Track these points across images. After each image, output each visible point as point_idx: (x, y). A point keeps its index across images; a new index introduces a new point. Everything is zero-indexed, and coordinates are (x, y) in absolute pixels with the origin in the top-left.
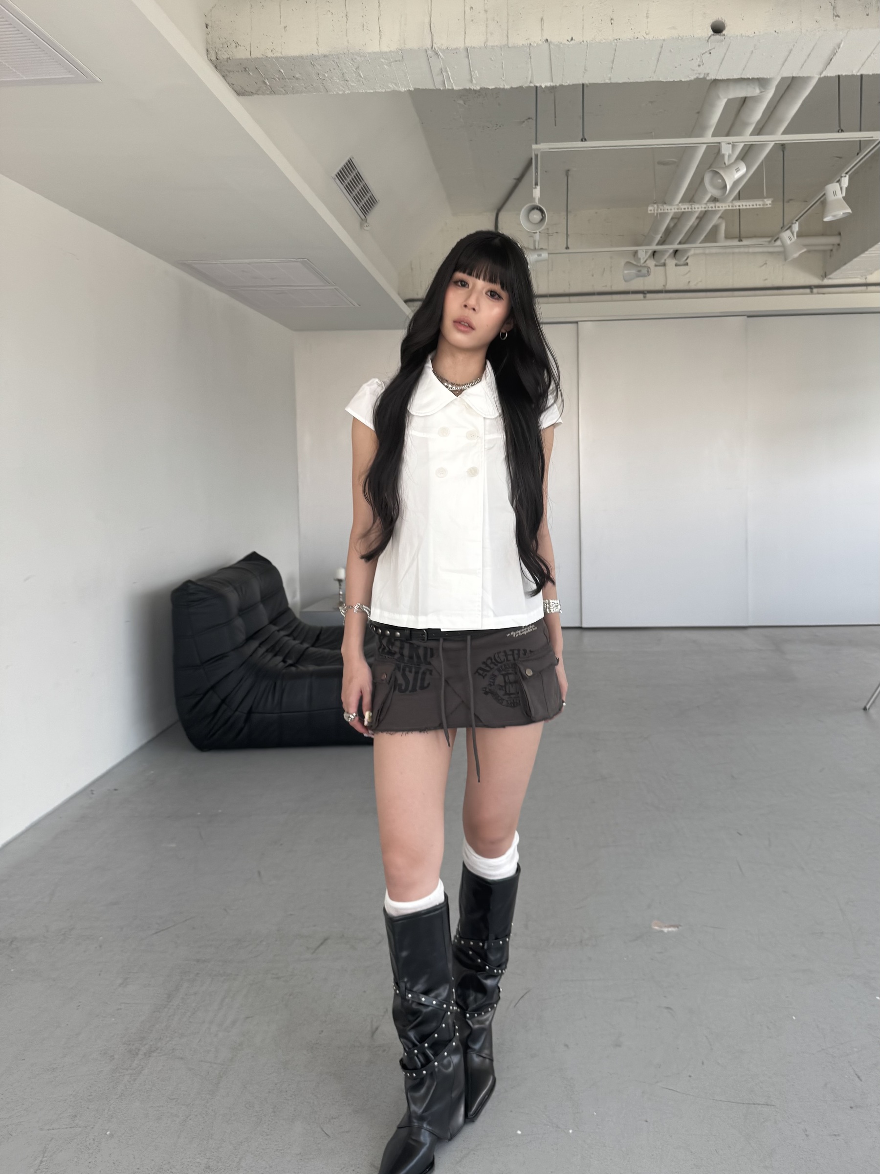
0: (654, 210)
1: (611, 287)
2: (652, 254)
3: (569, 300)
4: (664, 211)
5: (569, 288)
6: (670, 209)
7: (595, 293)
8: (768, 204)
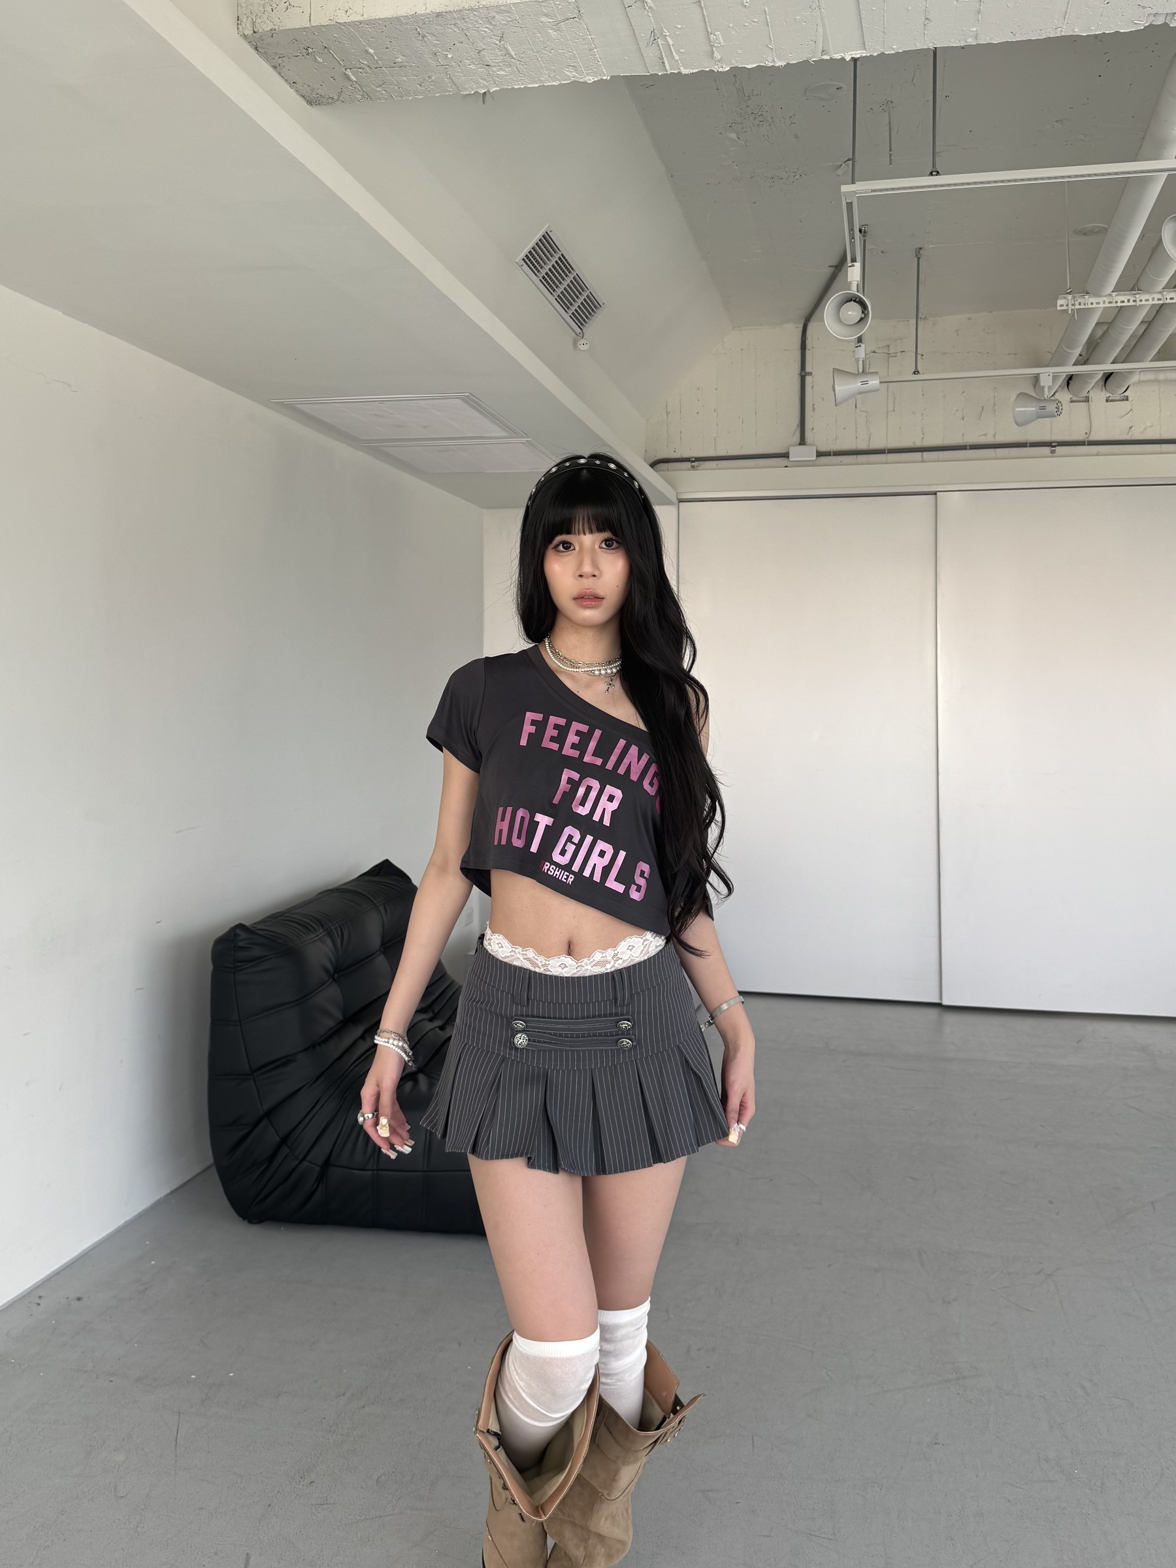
1: (994, 436)
2: (1066, 381)
3: (922, 457)
4: (1087, 307)
5: (923, 438)
6: (1097, 303)
7: (967, 446)
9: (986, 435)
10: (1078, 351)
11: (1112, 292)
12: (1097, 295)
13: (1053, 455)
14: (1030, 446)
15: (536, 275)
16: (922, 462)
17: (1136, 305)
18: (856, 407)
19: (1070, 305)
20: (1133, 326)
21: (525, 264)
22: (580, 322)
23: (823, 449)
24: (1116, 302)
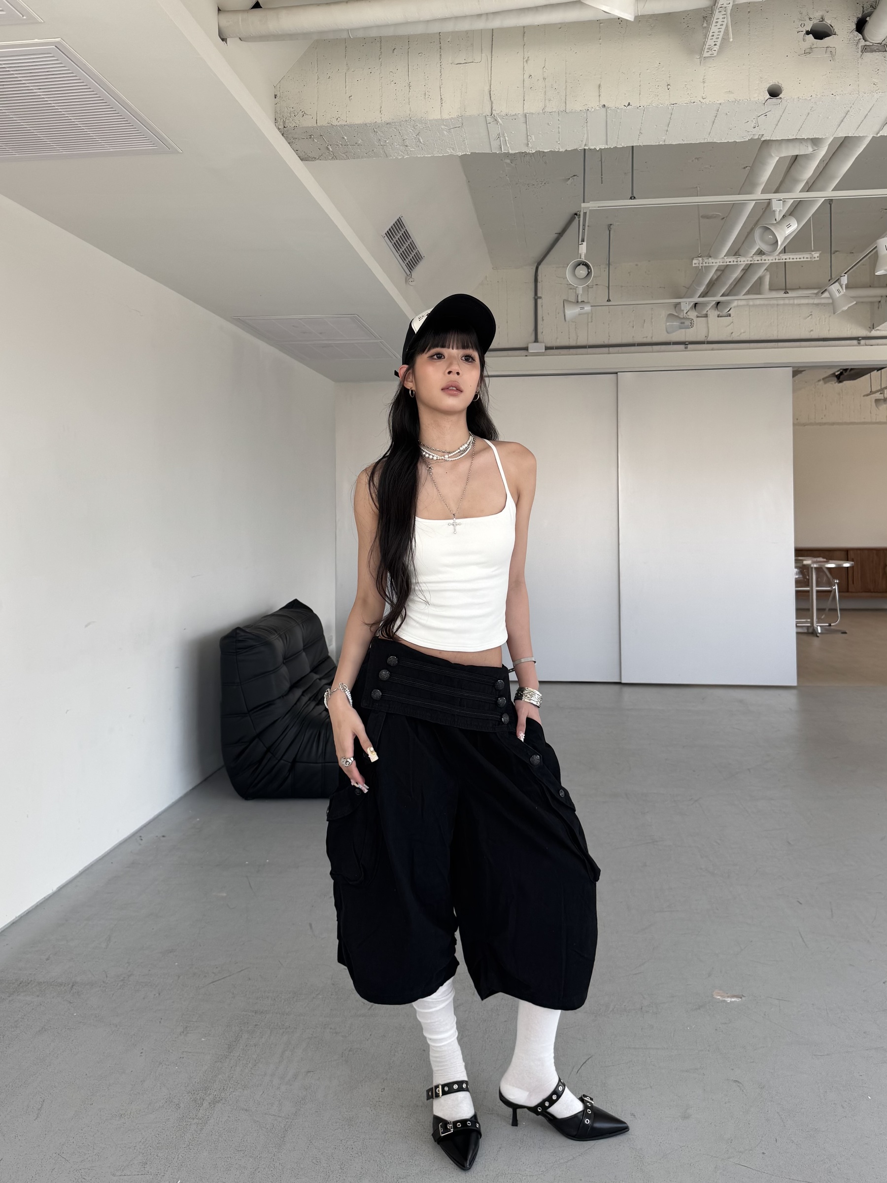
1: (652, 338)
2: (694, 305)
3: (609, 351)
5: (607, 339)
6: (715, 263)
7: (634, 344)
8: (816, 257)
9: (647, 337)
11: (725, 256)
12: (716, 258)
13: (687, 350)
14: (673, 344)
15: (390, 241)
16: (609, 354)
19: (700, 263)
20: (734, 276)
21: (387, 238)
22: (411, 269)
23: (549, 345)
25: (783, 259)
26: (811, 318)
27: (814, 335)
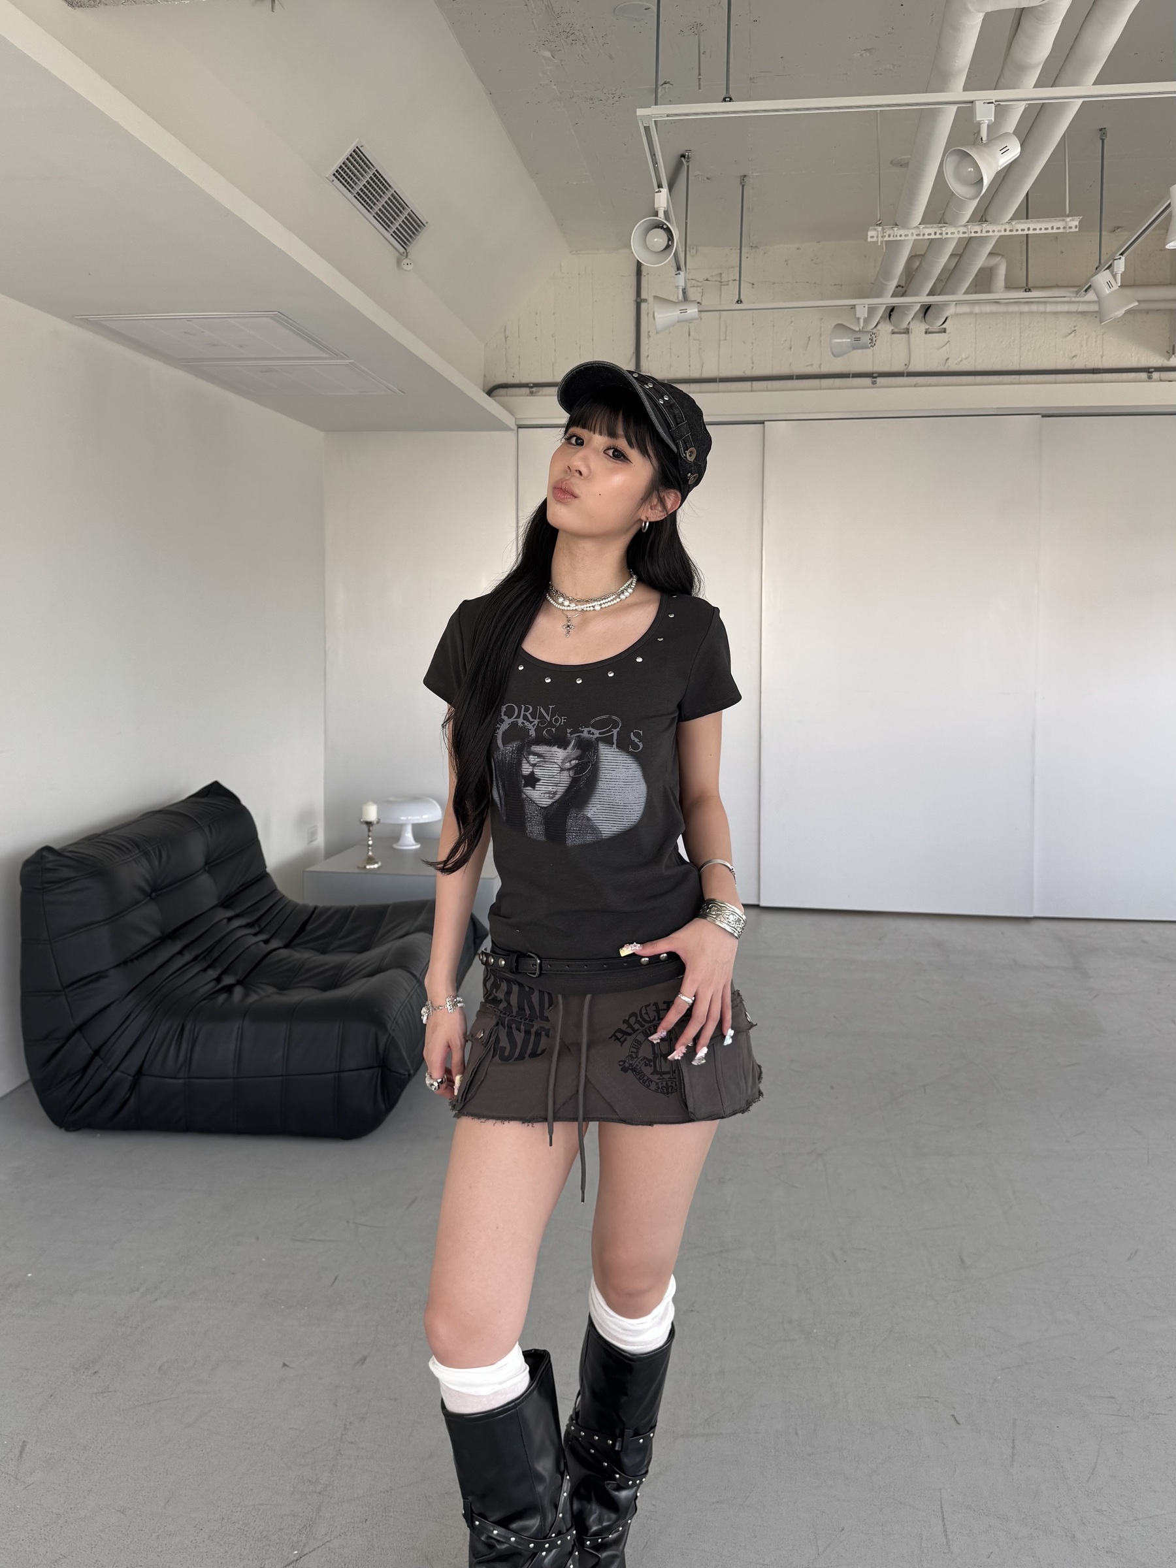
0: (877, 237)
1: (820, 366)
2: (888, 314)
3: (752, 387)
4: (895, 239)
5: (752, 368)
6: (908, 236)
7: (793, 376)
8: (1074, 227)
9: (812, 365)
10: (894, 283)
11: (920, 224)
12: (905, 226)
13: (875, 386)
14: (853, 377)
15: (350, 191)
16: (752, 391)
17: (942, 238)
18: (689, 335)
19: (879, 236)
20: (942, 260)
21: (336, 180)
22: (403, 241)
24: (924, 235)
25: (1017, 230)
26: (1074, 336)
27: (1079, 365)
